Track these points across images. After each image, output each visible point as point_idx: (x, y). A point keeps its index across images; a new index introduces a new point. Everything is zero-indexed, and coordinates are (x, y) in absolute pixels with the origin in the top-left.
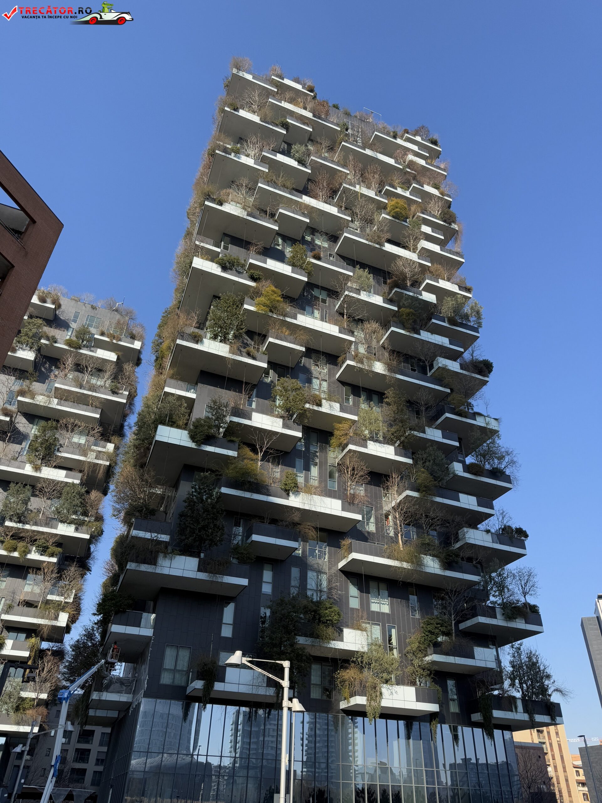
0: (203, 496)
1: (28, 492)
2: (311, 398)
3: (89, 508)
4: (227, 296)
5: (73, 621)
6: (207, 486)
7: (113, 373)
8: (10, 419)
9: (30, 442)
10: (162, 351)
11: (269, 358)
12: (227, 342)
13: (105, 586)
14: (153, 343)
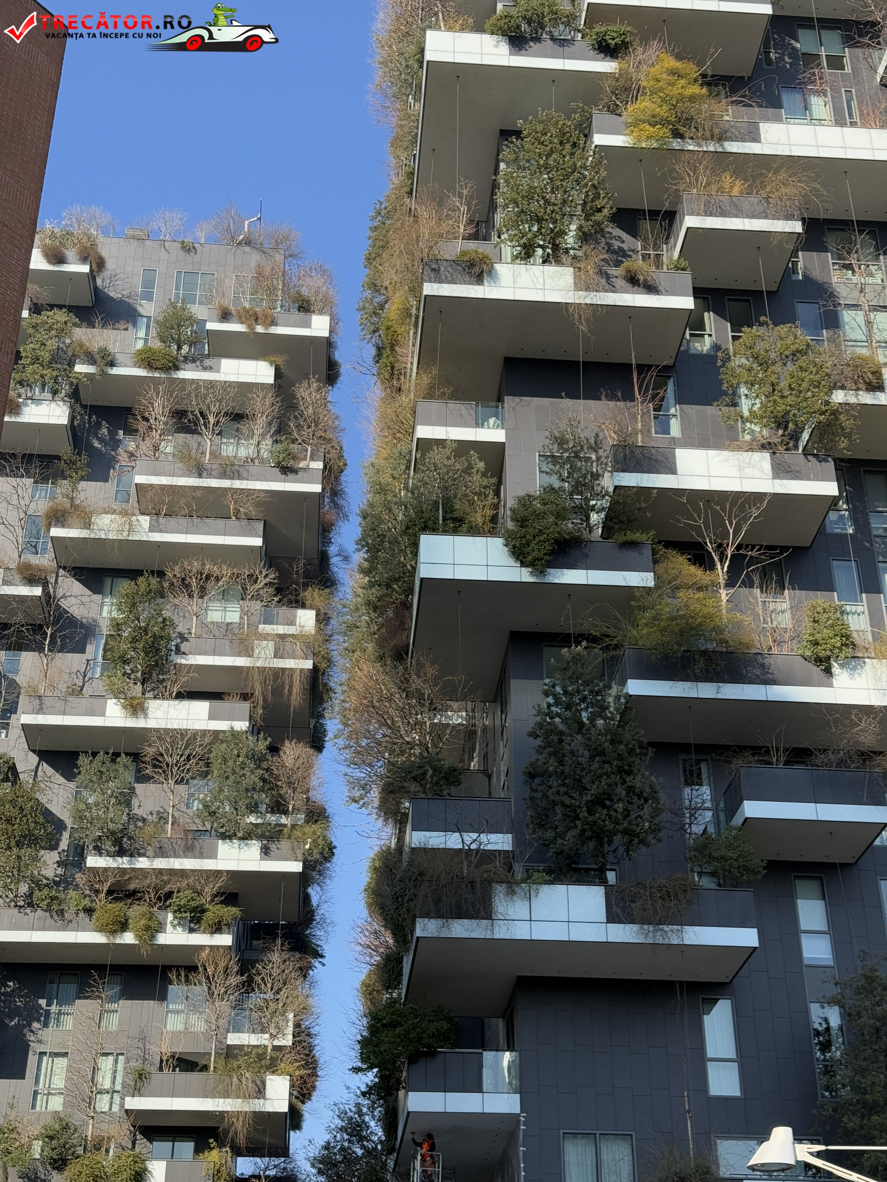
0: (579, 711)
1: (125, 771)
2: (848, 371)
3: (285, 790)
4: (540, 122)
5: (304, 1095)
6: (586, 683)
7: (274, 418)
8: (43, 591)
9: (103, 642)
10: (388, 328)
11: (694, 279)
12: (564, 258)
13: (368, 991)
14: (359, 310)
